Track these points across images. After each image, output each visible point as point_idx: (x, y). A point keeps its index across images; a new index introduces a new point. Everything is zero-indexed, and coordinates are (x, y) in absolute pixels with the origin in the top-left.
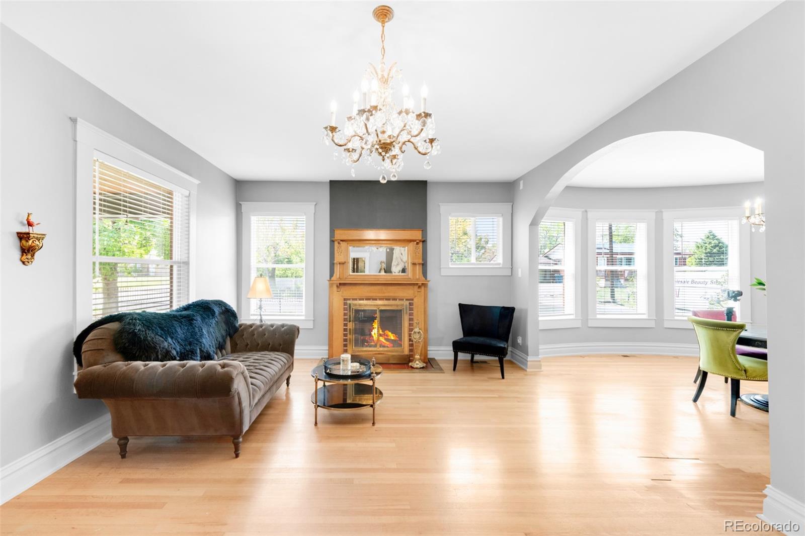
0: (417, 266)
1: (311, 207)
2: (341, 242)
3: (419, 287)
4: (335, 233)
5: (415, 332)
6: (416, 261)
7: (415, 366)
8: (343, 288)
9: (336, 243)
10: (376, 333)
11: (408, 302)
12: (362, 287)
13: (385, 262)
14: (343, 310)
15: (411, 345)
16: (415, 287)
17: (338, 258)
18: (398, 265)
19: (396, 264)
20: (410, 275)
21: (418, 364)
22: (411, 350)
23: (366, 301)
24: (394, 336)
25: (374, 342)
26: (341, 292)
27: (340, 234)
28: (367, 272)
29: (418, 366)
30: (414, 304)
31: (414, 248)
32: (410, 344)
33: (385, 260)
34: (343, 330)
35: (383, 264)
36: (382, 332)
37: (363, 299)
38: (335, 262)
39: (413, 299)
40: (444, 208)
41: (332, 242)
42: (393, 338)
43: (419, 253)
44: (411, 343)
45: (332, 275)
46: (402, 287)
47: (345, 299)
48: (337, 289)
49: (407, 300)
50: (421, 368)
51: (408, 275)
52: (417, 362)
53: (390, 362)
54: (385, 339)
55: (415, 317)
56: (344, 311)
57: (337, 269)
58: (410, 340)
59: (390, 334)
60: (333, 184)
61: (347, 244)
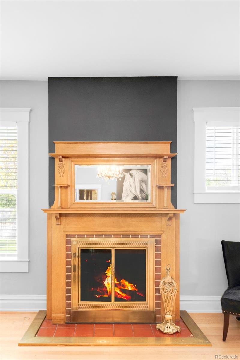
0: (165, 190)
1: (24, 114)
2: (63, 159)
3: (170, 219)
4: (56, 146)
5: (165, 283)
6: (163, 184)
7: (166, 331)
8: (64, 220)
9: (57, 161)
10: (110, 283)
11: (154, 239)
12: (90, 219)
13: (116, 194)
14: (65, 250)
15: (158, 298)
16: (163, 218)
17: (59, 181)
18: (127, 196)
19: (126, 195)
20: (154, 204)
21: (170, 328)
22: (157, 305)
23: (97, 238)
24: (131, 286)
25: (108, 295)
26: (62, 226)
27: (61, 148)
28: (99, 200)
29: (170, 331)
30: (162, 242)
31: (160, 166)
32: (156, 296)
33: (115, 191)
34: (65, 277)
35: (114, 195)
36: (117, 281)
37: (92, 236)
38: (55, 185)
39: (160, 235)
40: (199, 114)
41: (52, 160)
42: (130, 289)
43: (166, 174)
44: (157, 294)
45: (51, 201)
46: (146, 219)
47: (67, 236)
48: (57, 222)
49: (152, 236)
50: (174, 333)
51: (152, 203)
52: (168, 325)
53: (130, 321)
54: (121, 290)
55: (163, 259)
56: (67, 251)
57: (58, 193)
58: (157, 291)
59: (127, 283)
60: (52, 81)
61: (72, 161)
